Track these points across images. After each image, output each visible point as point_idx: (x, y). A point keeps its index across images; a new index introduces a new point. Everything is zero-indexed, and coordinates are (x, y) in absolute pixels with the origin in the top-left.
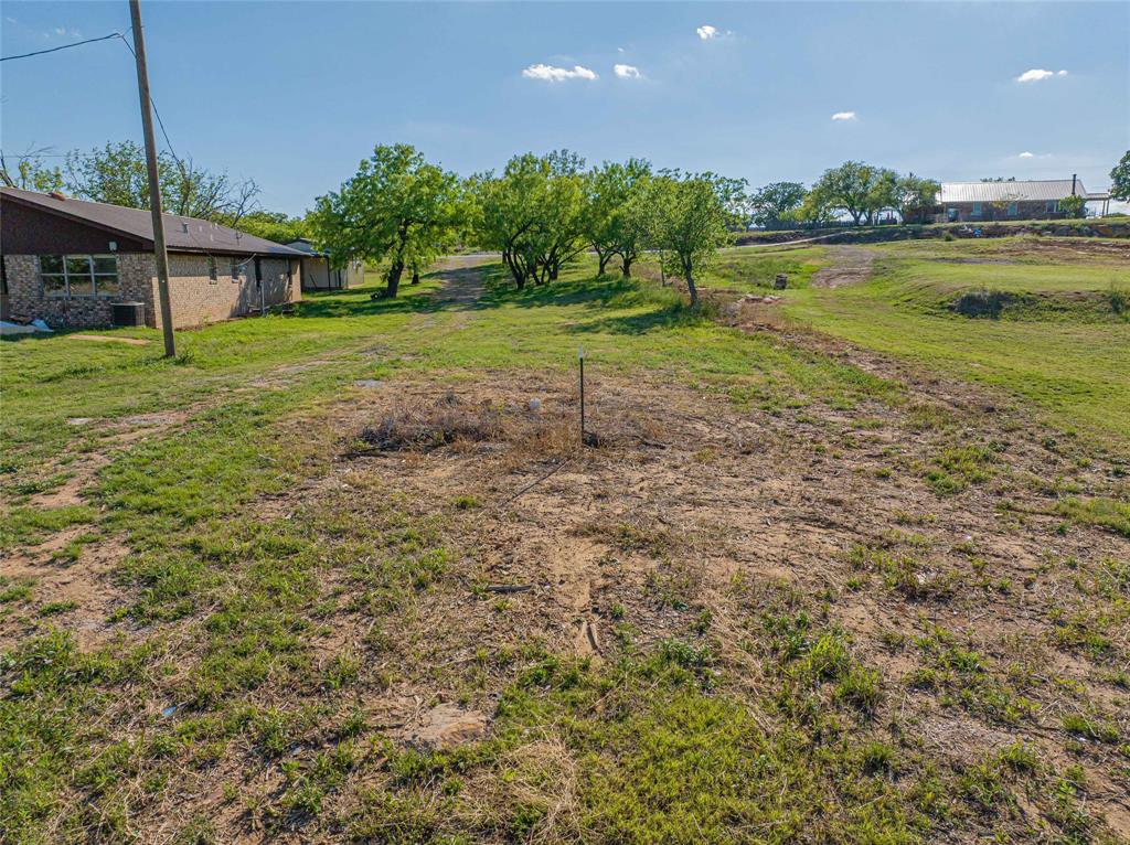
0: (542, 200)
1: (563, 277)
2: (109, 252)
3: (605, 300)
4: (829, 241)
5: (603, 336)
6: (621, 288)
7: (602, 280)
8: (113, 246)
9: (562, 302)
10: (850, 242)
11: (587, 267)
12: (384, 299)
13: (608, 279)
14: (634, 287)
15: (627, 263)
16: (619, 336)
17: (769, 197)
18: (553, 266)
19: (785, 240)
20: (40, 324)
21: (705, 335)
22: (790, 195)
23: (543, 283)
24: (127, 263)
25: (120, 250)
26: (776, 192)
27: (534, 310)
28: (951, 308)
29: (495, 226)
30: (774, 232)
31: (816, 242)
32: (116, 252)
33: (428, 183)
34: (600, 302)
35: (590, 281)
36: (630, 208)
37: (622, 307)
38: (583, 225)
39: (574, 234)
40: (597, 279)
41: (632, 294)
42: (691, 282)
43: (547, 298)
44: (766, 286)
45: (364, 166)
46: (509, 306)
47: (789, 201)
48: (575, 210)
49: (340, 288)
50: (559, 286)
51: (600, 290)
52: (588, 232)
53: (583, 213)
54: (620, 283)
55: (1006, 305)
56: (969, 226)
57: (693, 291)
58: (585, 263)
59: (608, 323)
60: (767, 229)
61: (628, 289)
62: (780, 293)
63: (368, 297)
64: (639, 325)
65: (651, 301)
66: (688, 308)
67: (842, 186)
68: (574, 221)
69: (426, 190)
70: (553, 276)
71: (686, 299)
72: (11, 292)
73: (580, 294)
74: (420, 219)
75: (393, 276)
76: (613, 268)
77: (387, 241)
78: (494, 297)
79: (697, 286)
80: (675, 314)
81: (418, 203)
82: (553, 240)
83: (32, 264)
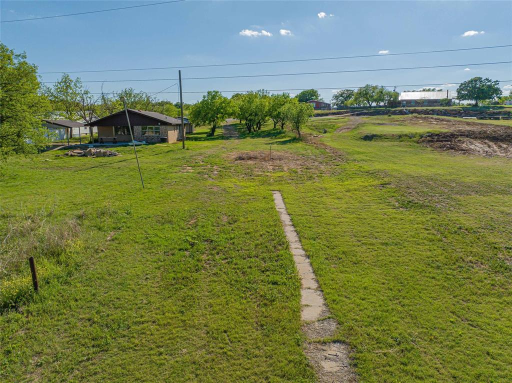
0: (257, 106)
1: (263, 129)
2: (158, 125)
3: (276, 136)
4: (358, 115)
5: (275, 145)
6: (280, 133)
7: (275, 130)
8: (159, 124)
9: (264, 137)
10: (364, 115)
11: (270, 125)
12: (210, 136)
13: (277, 129)
14: (284, 133)
15: (283, 125)
16: (279, 145)
17: (341, 96)
18: (259, 125)
19: (342, 114)
20: (144, 142)
21: (299, 145)
22: (350, 94)
23: (256, 131)
24: (162, 128)
25: (161, 125)
26: (344, 93)
27: (255, 139)
28: (362, 138)
29: (243, 114)
30: (338, 111)
31: (353, 115)
32: (160, 125)
33: (224, 102)
34: (274, 137)
35: (271, 130)
36: (283, 109)
37: (280, 138)
38: (269, 114)
39: (266, 116)
40: (273, 130)
41: (283, 135)
42: (299, 131)
43: (259, 136)
44: (321, 133)
45: (204, 97)
46: (248, 138)
47: (349, 97)
48: (267, 109)
49: (192, 132)
50: (262, 132)
51: (274, 133)
52: (271, 115)
53: (269, 110)
54: (280, 131)
55: (374, 138)
56: (406, 110)
57: (299, 134)
59: (276, 142)
60: (338, 109)
61: (282, 133)
62: (324, 134)
63: (205, 135)
64: (284, 143)
65: (288, 137)
66: (298, 139)
67: (365, 93)
68: (266, 112)
69: (224, 105)
70: (259, 129)
71: (298, 136)
72: (135, 134)
73: (268, 134)
74: (222, 113)
75: (213, 130)
76: (278, 126)
77: (212, 120)
78: (242, 136)
79: (301, 133)
80: (294, 140)
81: (222, 108)
82: (260, 118)
83: (140, 128)
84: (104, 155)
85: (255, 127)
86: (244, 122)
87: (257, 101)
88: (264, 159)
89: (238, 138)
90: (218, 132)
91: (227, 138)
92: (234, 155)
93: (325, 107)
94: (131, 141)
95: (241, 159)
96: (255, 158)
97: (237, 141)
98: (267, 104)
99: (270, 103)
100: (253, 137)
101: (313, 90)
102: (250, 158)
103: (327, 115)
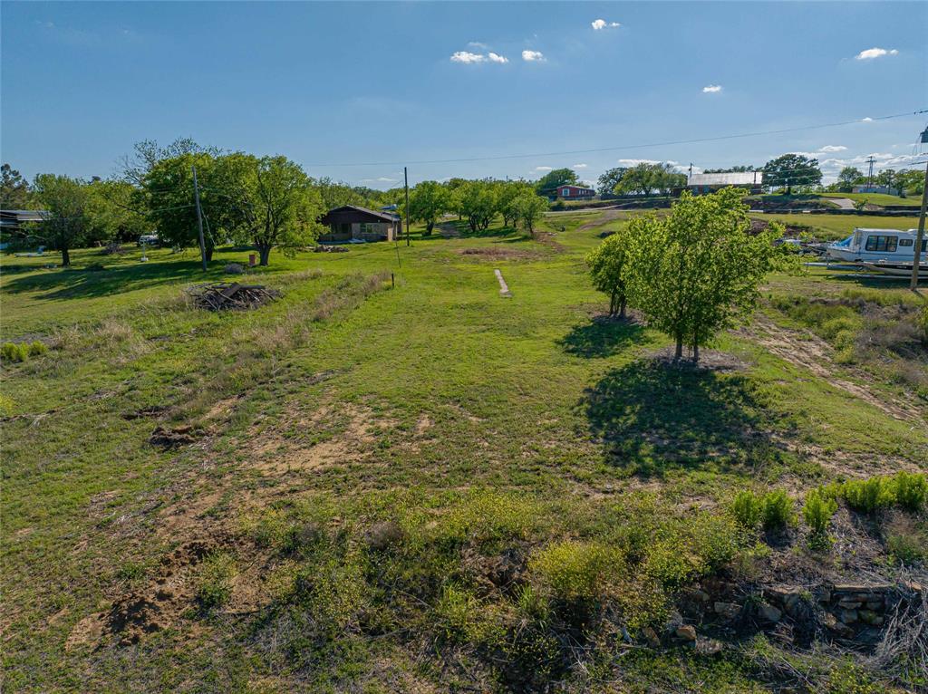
0: (483, 199)
1: (490, 227)
2: (377, 222)
3: (505, 235)
5: (503, 243)
6: (511, 231)
7: (506, 228)
9: (491, 236)
12: (427, 235)
13: (508, 227)
14: (515, 231)
15: (515, 221)
16: (507, 244)
17: (612, 176)
18: (485, 222)
19: (604, 206)
20: (364, 241)
21: (530, 243)
23: (482, 229)
24: (382, 225)
25: (380, 222)
26: (616, 173)
27: (481, 239)
28: (598, 236)
29: (466, 208)
30: (602, 201)
31: (619, 208)
34: (503, 235)
35: (500, 228)
37: (509, 237)
38: (498, 208)
39: (495, 211)
40: (504, 228)
41: (514, 233)
42: (531, 229)
43: (485, 234)
44: (558, 230)
48: (495, 202)
50: (489, 230)
51: (504, 232)
52: (500, 210)
53: (498, 203)
54: (511, 229)
57: (532, 232)
58: (499, 221)
62: (560, 233)
63: (421, 235)
64: (515, 242)
65: (519, 235)
66: (530, 237)
68: (495, 206)
70: (486, 227)
71: (530, 234)
72: (353, 232)
73: (497, 233)
74: (441, 208)
75: (430, 228)
76: (510, 223)
77: (430, 215)
78: (466, 235)
79: (535, 230)
80: (525, 238)
81: (441, 202)
82: (487, 213)
83: (359, 225)
84: (338, 250)
85: (481, 225)
86: (466, 218)
87: (484, 193)
88: (490, 253)
89: (461, 238)
90: (435, 231)
91: (448, 238)
92: (461, 250)
93: (583, 196)
94: (351, 239)
95: (468, 253)
96: (481, 252)
97: (460, 240)
98: (496, 196)
99: (499, 195)
100: (478, 237)
101: (566, 170)
102: (477, 253)
103: (582, 207)
